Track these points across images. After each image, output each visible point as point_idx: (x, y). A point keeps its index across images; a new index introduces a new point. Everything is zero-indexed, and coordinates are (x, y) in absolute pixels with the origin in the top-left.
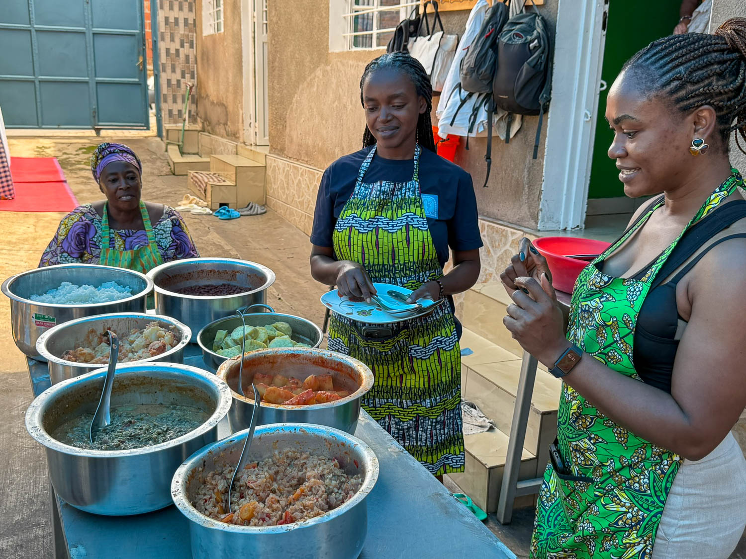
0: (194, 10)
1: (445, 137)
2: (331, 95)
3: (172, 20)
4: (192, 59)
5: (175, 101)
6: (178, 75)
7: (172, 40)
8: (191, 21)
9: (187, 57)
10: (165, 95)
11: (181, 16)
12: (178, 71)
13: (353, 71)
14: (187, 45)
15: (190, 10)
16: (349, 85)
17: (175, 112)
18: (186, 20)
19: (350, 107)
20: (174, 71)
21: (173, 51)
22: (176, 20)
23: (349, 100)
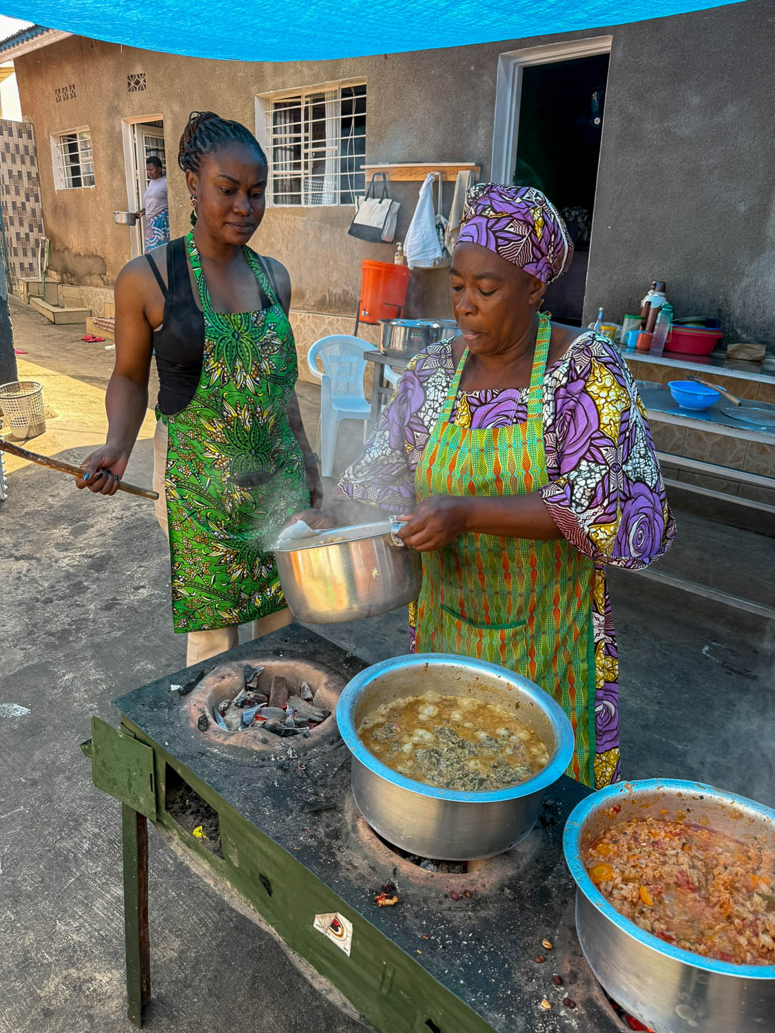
0: (36, 164)
1: (412, 269)
2: (261, 243)
3: (15, 173)
4: (38, 213)
5: (25, 255)
6: (26, 229)
7: (18, 193)
8: (34, 175)
9: (33, 210)
10: (15, 249)
11: (24, 169)
12: (26, 225)
13: (288, 223)
14: (32, 199)
15: (33, 164)
16: (283, 235)
17: (26, 266)
18: (29, 174)
19: (286, 252)
20: (21, 224)
21: (19, 205)
22: (20, 172)
23: (285, 246)
